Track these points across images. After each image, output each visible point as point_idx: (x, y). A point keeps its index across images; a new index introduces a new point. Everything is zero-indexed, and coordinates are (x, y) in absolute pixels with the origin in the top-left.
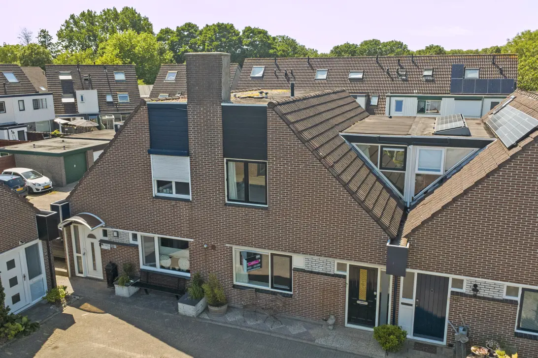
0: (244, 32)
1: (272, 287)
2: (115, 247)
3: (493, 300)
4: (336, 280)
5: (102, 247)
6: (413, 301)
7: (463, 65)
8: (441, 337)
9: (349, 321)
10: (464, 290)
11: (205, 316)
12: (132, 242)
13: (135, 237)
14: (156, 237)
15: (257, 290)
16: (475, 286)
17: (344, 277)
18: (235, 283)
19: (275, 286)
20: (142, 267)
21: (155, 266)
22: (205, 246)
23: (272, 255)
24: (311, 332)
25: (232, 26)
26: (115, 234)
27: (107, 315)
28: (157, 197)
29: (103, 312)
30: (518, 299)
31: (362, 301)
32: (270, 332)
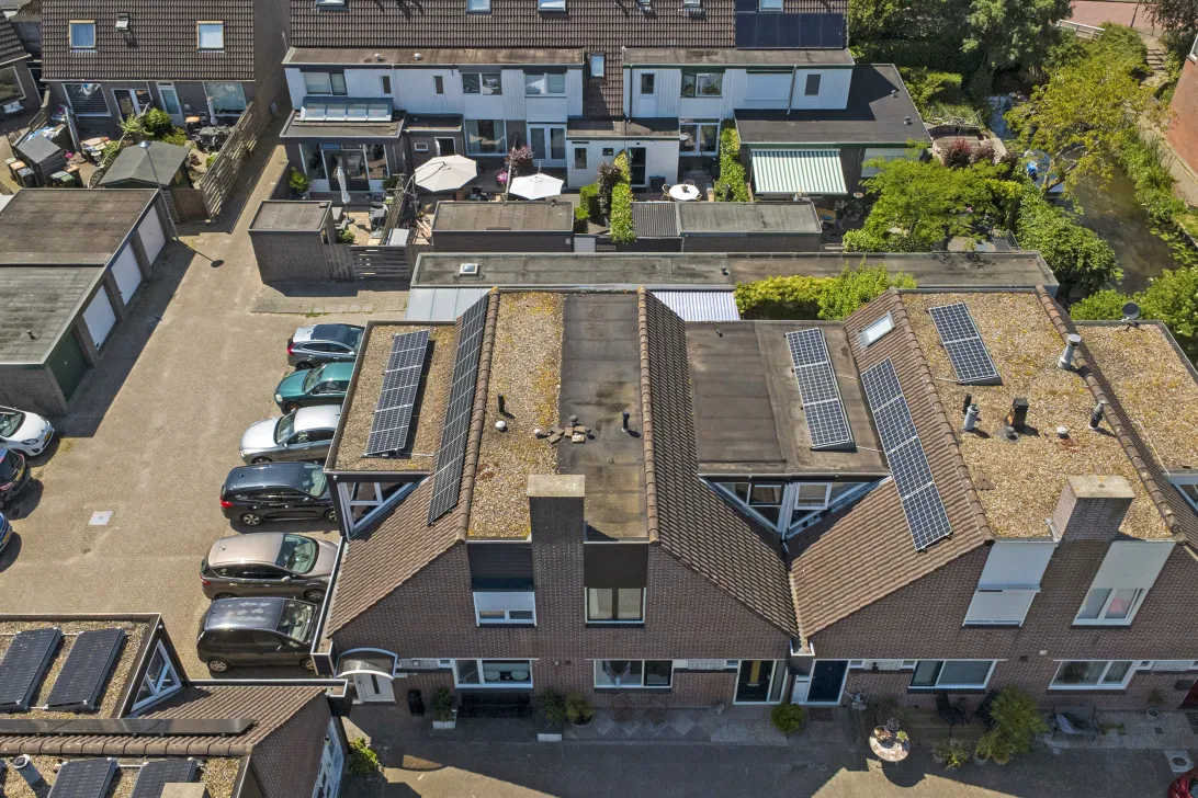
1: (646, 685)
2: (416, 674)
3: (891, 672)
4: (726, 673)
6: (809, 679)
8: (835, 700)
9: (738, 699)
10: (861, 668)
12: (440, 666)
14: (479, 660)
15: (627, 690)
16: (875, 664)
17: (735, 670)
18: (596, 686)
19: (649, 683)
20: (458, 687)
21: (477, 681)
22: (557, 663)
23: (647, 661)
24: (701, 725)
26: (416, 663)
27: (449, 768)
28: (482, 625)
29: (440, 765)
30: (913, 667)
31: (754, 682)
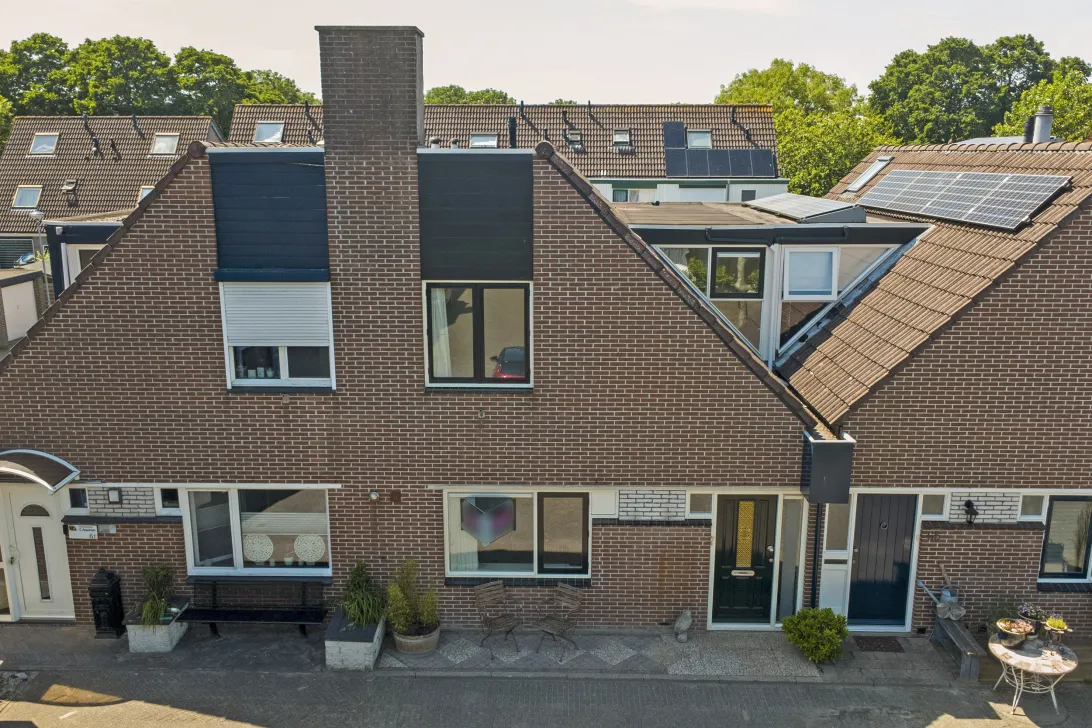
0: (180, 58)
1: (541, 570)
2: (112, 529)
3: (1001, 526)
4: (690, 532)
5: (73, 535)
6: (848, 554)
7: (682, 124)
8: (900, 619)
9: (716, 619)
10: (944, 517)
11: (391, 661)
12: (161, 510)
13: (170, 497)
14: (233, 489)
15: (508, 582)
16: (969, 504)
17: (708, 523)
18: (449, 574)
19: (546, 566)
20: (193, 570)
21: (230, 563)
22: (374, 496)
23: (541, 496)
24: (649, 653)
25: (150, 46)
26: (114, 496)
27: (133, 703)
28: (237, 390)
30: (1042, 518)
31: (743, 571)
32: (559, 670)
